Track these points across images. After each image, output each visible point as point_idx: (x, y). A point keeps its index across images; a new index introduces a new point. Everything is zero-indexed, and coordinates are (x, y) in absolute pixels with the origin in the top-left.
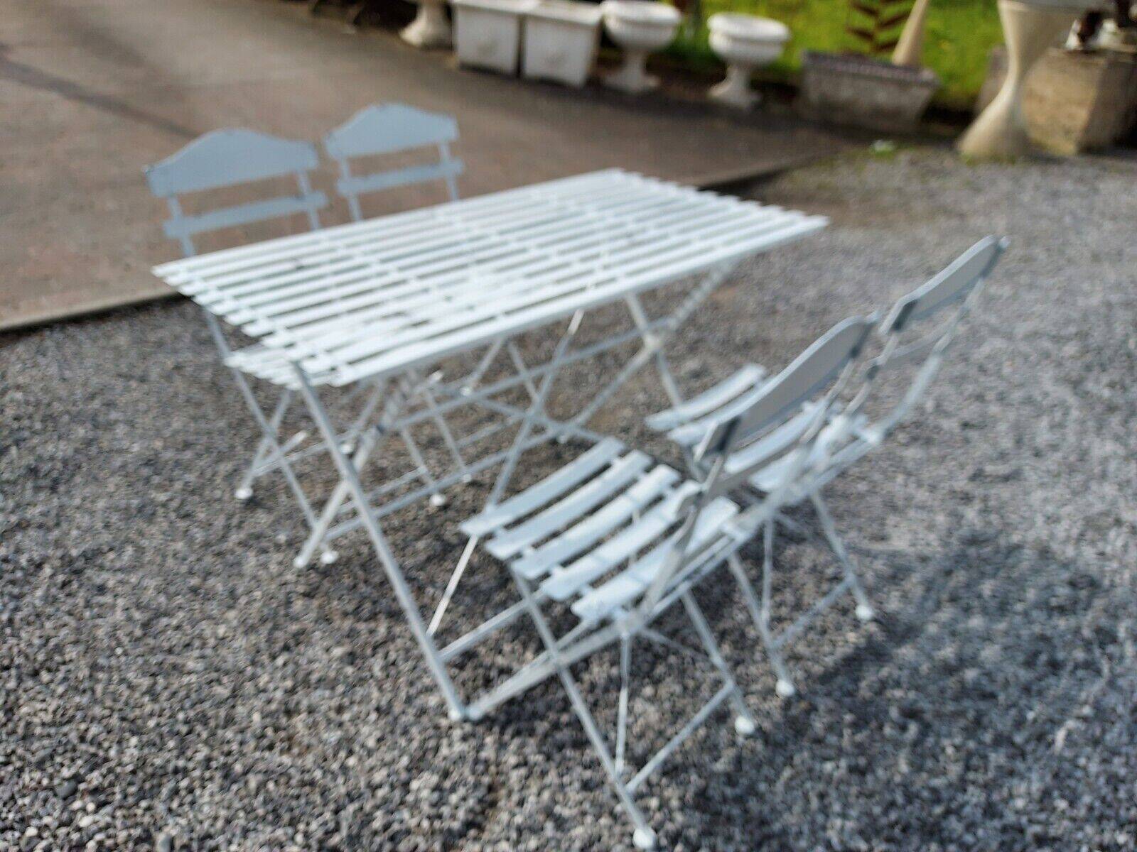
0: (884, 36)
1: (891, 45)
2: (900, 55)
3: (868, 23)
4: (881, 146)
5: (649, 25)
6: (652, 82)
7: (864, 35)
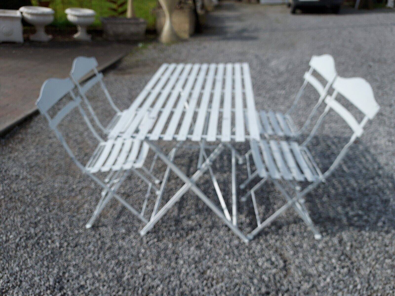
0: (120, 10)
1: (125, 12)
2: (129, 14)
3: (114, 6)
4: (140, 45)
5: (43, 15)
6: (50, 37)
7: (114, 10)
